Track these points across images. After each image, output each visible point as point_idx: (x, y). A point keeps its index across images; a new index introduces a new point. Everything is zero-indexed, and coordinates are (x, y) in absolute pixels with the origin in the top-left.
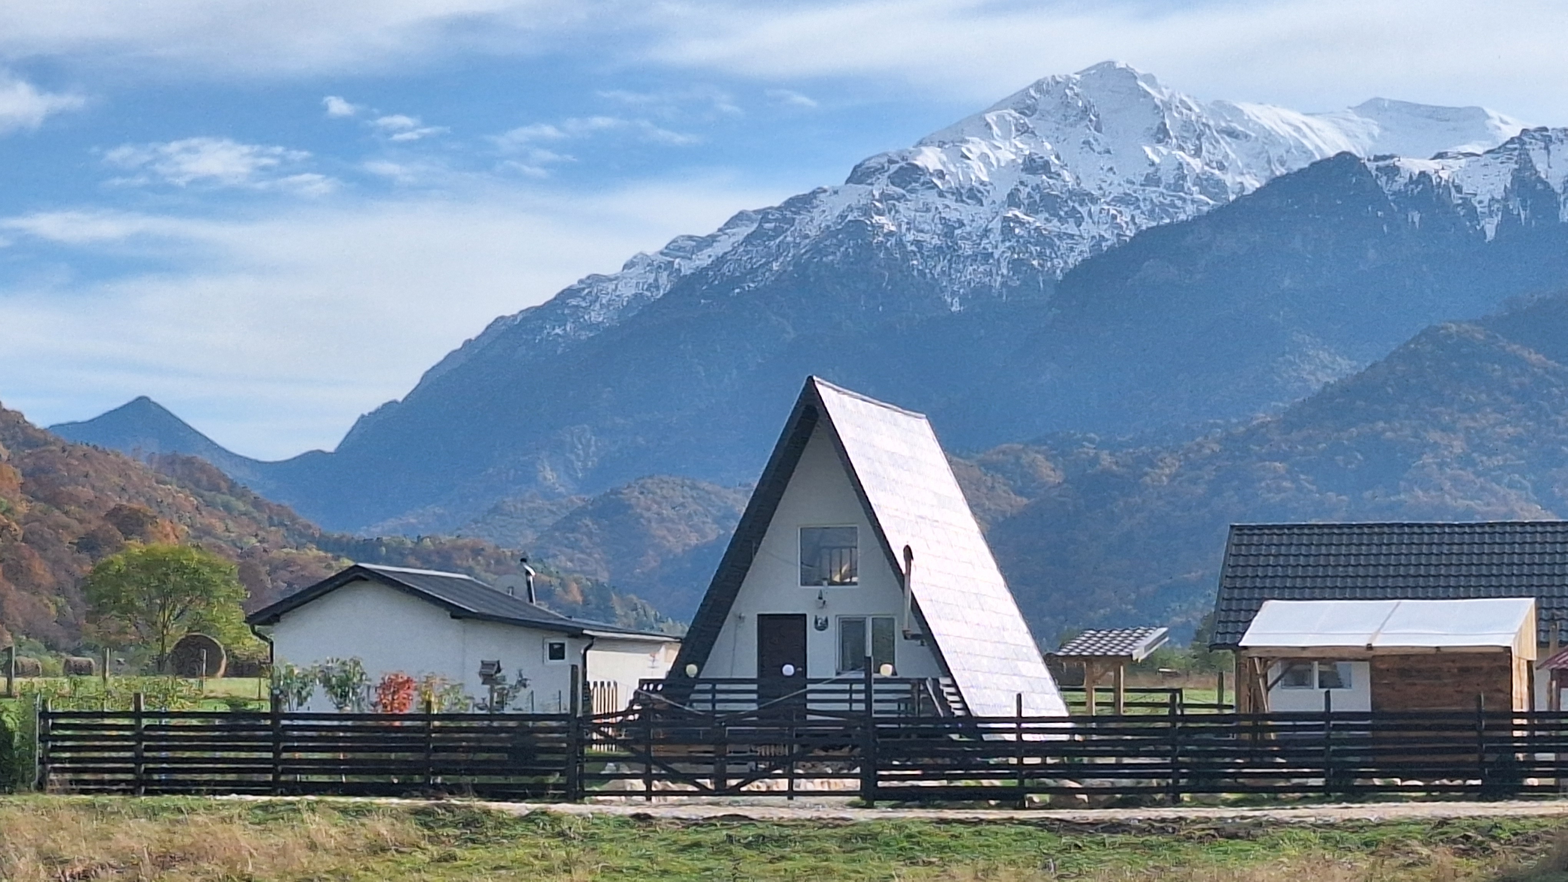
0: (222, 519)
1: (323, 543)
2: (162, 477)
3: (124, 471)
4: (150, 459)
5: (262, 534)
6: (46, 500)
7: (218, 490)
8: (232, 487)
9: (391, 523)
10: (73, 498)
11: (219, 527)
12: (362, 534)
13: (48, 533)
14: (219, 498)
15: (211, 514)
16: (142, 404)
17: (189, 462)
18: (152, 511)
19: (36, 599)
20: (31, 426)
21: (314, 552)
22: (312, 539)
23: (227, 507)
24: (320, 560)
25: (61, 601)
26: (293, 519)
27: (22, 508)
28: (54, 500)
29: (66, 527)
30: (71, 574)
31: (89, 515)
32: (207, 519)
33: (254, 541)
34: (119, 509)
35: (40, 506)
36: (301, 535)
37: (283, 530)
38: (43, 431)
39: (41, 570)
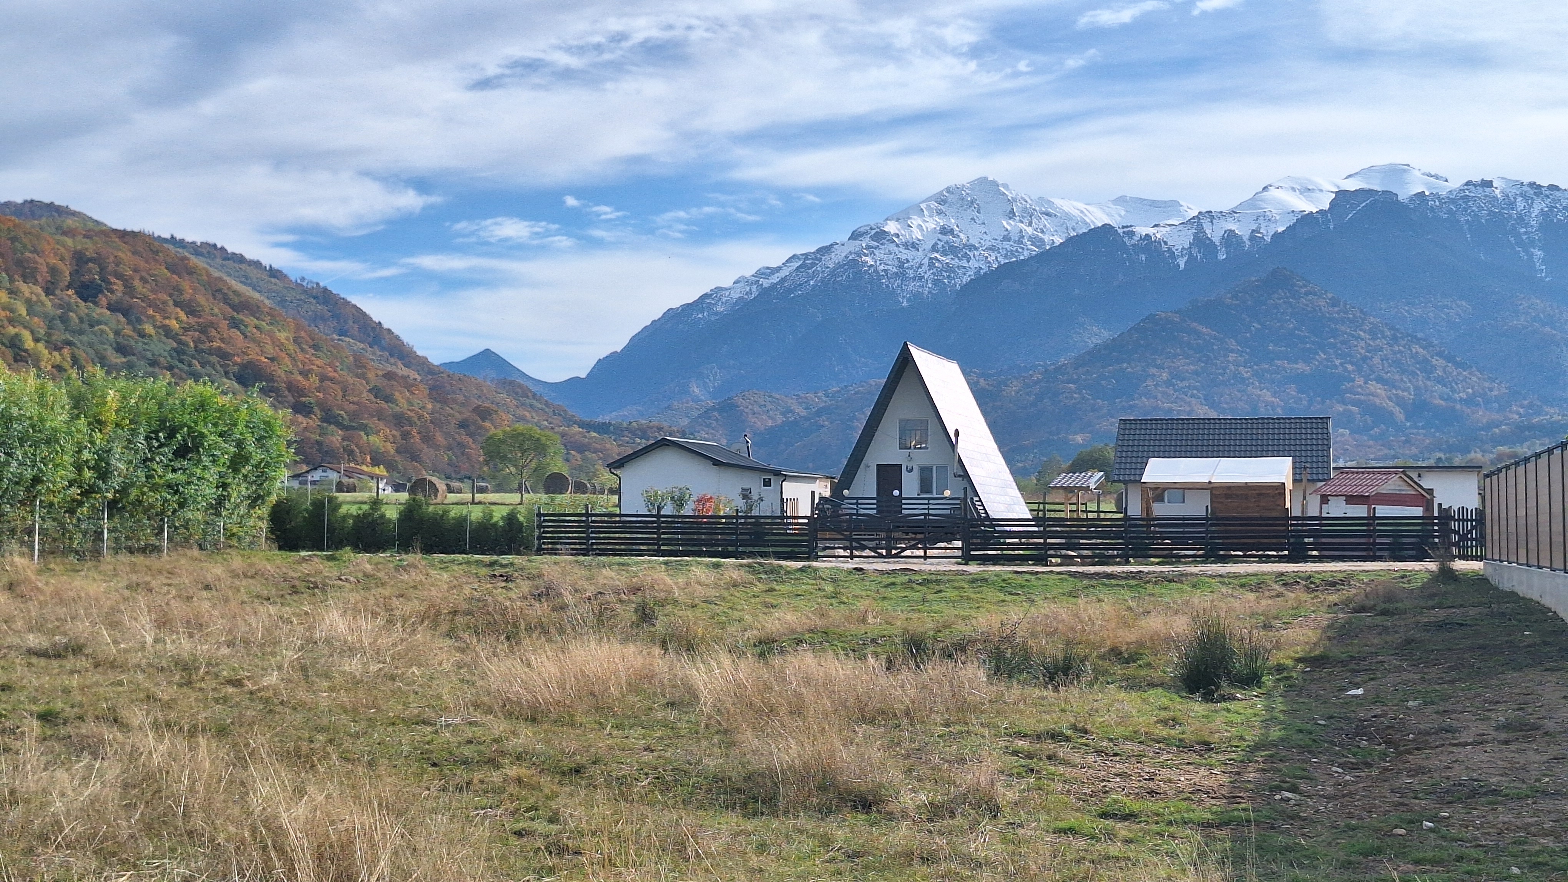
0: (529, 412)
1: (582, 425)
2: (499, 390)
3: (479, 387)
4: (492, 381)
5: (550, 420)
6: (440, 402)
7: (527, 397)
8: (534, 395)
9: (614, 414)
10: (455, 401)
11: (528, 415)
12: (600, 419)
13: (443, 419)
14: (528, 401)
15: (524, 410)
16: (487, 353)
17: (511, 383)
18: (495, 407)
19: (438, 453)
20: (432, 364)
21: (576, 429)
22: (575, 422)
23: (531, 405)
24: (580, 433)
25: (450, 453)
26: (565, 412)
27: (430, 406)
28: (444, 402)
29: (453, 416)
30: (454, 439)
31: (463, 410)
32: (520, 412)
33: (546, 423)
34: (478, 407)
35: (439, 405)
36: (570, 420)
37: (560, 418)
38: (437, 366)
39: (440, 438)
